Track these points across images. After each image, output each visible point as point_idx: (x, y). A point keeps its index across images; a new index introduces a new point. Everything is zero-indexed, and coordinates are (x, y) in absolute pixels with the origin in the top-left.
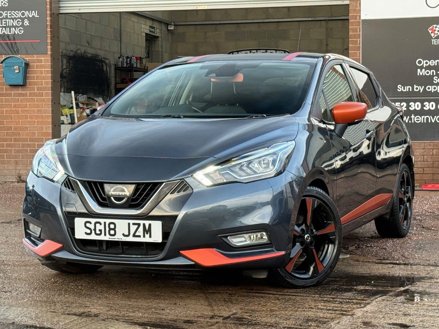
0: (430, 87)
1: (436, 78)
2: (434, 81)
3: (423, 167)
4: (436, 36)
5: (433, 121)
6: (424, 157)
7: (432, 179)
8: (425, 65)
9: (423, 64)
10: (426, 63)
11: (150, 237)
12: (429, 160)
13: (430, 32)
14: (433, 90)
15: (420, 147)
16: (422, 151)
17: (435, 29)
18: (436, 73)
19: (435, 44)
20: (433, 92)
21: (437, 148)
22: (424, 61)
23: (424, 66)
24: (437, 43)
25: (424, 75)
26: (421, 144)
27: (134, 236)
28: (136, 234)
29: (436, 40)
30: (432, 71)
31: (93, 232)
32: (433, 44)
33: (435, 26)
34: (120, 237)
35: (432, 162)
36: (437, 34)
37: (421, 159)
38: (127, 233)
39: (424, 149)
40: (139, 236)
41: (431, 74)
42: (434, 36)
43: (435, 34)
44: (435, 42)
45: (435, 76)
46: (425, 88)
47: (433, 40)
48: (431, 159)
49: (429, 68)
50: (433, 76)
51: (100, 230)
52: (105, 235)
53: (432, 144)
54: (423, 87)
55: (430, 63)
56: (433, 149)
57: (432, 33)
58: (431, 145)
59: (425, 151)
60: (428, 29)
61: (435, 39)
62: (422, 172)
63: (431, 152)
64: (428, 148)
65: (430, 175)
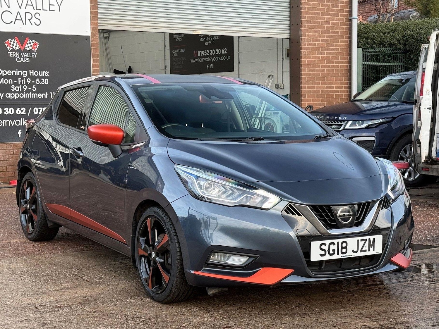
0: (9, 94)
1: (13, 87)
2: (12, 89)
3: (5, 165)
4: (11, 49)
5: (13, 125)
6: (6, 157)
7: (13, 176)
8: (3, 74)
9: (2, 73)
10: (5, 73)
11: (374, 250)
12: (10, 159)
13: (6, 45)
14: (11, 97)
15: (3, 148)
16: (5, 151)
17: (10, 42)
18: (13, 82)
19: (11, 56)
20: (11, 98)
21: (17, 148)
22: (3, 71)
23: (3, 76)
24: (12, 55)
25: (3, 83)
26: (3, 145)
27: (362, 251)
28: (363, 249)
29: (12, 53)
30: (9, 80)
31: (327, 252)
32: (9, 56)
33: (10, 40)
34: (350, 254)
35: (13, 161)
36: (12, 47)
37: (4, 158)
38: (356, 250)
39: (6, 149)
40: (365, 251)
41: (9, 83)
42: (10, 49)
43: (10, 47)
44: (11, 54)
45: (12, 84)
46: (4, 95)
47: (9, 53)
48: (12, 158)
49: (7, 77)
50: (11, 84)
51: (334, 250)
52: (338, 254)
53: (13, 145)
54: (3, 94)
55: (8, 73)
56: (13, 149)
57: (8, 46)
58: (11, 146)
59: (7, 151)
60: (5, 43)
61: (10, 51)
62: (5, 171)
63: (12, 152)
64: (9, 148)
65: (12, 172)
